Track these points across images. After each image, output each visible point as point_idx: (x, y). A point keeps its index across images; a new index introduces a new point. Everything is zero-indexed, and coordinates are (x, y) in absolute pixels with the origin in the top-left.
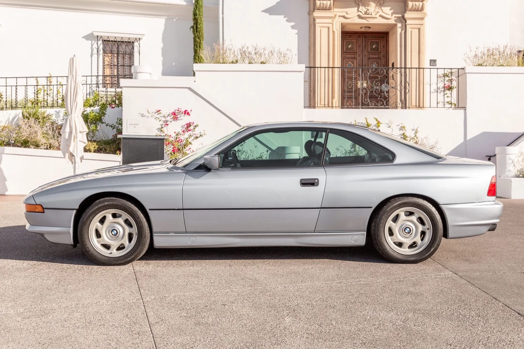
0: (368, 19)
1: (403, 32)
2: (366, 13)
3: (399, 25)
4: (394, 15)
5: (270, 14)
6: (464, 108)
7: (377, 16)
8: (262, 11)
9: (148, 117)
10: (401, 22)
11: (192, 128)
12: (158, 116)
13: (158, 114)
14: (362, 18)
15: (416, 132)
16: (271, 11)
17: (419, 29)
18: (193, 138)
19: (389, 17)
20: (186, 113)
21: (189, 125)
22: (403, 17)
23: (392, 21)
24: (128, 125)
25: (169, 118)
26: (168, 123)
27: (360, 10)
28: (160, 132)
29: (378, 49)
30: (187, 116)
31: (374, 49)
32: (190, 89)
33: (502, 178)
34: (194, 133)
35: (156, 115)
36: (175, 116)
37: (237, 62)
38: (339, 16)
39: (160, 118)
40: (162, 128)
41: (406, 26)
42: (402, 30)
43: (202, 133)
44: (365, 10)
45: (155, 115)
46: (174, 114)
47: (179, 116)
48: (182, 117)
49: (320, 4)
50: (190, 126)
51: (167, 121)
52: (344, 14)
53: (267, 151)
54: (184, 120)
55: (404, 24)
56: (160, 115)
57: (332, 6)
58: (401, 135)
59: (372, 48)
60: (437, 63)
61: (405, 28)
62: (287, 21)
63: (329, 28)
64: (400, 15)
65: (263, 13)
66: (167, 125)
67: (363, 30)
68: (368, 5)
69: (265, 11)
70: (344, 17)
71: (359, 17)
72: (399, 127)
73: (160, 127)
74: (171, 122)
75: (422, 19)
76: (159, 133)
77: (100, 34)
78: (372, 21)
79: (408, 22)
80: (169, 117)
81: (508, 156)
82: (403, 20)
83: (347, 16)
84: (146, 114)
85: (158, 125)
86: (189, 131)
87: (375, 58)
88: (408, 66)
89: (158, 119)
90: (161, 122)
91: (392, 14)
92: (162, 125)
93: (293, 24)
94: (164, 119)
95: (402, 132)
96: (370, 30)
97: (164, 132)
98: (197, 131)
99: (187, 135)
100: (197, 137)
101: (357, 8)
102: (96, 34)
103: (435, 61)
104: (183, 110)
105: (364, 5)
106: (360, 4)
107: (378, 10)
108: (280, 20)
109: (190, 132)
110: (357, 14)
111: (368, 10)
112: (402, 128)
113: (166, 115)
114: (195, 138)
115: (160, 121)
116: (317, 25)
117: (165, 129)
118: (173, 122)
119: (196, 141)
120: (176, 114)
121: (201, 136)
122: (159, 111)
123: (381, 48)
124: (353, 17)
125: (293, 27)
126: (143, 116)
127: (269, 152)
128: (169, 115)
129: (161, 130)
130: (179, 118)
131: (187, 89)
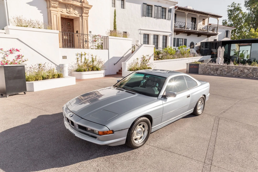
0: (70, 14)
1: (82, 20)
2: (69, 12)
3: (80, 18)
4: (79, 14)
5: (30, 5)
6: (108, 49)
7: (73, 13)
8: (26, 3)
10: (81, 17)
11: (20, 57)
12: (1, 52)
13: (1, 51)
14: (68, 13)
15: (96, 57)
16: (30, 4)
17: (87, 20)
18: (21, 61)
19: (77, 14)
20: (17, 50)
21: (19, 56)
22: (82, 15)
23: (78, 16)
26: (7, 55)
27: (67, 10)
29: (70, 25)
30: (17, 52)
31: (69, 25)
32: (18, 39)
33: (124, 71)
36: (11, 51)
37: (27, 26)
38: (60, 11)
40: (5, 57)
41: (83, 18)
42: (81, 20)
43: (26, 59)
44: (69, 10)
46: (10, 51)
47: (13, 52)
48: (15, 52)
49: (53, 5)
50: (20, 56)
51: (7, 54)
52: (62, 11)
53: (55, 66)
54: (16, 54)
55: (82, 18)
57: (58, 7)
58: (92, 58)
59: (68, 24)
60: (92, 32)
61: (82, 19)
62: (38, 9)
63: (56, 15)
64: (81, 14)
65: (27, 4)
66: (7, 56)
67: (66, 17)
68: (70, 9)
69: (28, 3)
70: (62, 12)
71: (67, 13)
72: (91, 55)
73: (3, 57)
75: (88, 17)
78: (71, 15)
79: (84, 17)
80: (7, 52)
81: (126, 65)
82: (82, 16)
83: (63, 11)
86: (19, 58)
87: (69, 28)
88: (84, 33)
90: (4, 55)
91: (78, 13)
92: (4, 56)
93: (41, 11)
94: (5, 53)
95: (92, 57)
96: (69, 18)
97: (6, 59)
98: (23, 59)
99: (18, 60)
101: (66, 9)
103: (91, 32)
104: (15, 49)
105: (69, 8)
106: (67, 8)
107: (73, 11)
108: (35, 8)
110: (66, 11)
111: (70, 10)
112: (92, 55)
113: (6, 51)
114: (23, 62)
115: (3, 54)
116: (52, 14)
118: (10, 54)
121: (25, 61)
122: (2, 49)
123: (71, 25)
124: (65, 12)
125: (41, 12)
127: (56, 66)
128: (7, 51)
129: (4, 58)
130: (14, 53)
131: (16, 39)
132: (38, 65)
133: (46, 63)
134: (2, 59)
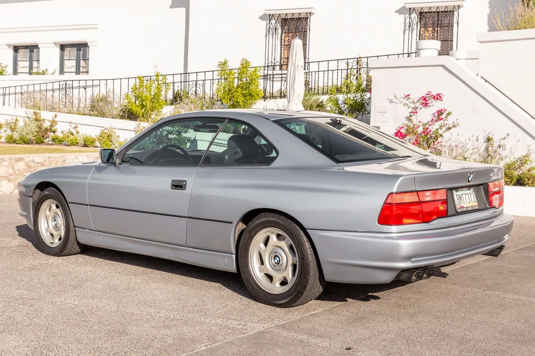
9: (396, 103)
11: (443, 116)
12: (407, 102)
13: (407, 100)
18: (444, 129)
20: (438, 97)
21: (440, 113)
24: (376, 112)
25: (418, 105)
26: (417, 110)
28: (409, 121)
30: (439, 101)
32: (444, 67)
34: (446, 122)
35: (405, 101)
36: (425, 101)
39: (410, 105)
40: (410, 116)
43: (456, 123)
45: (403, 101)
46: (424, 98)
47: (430, 101)
48: (433, 103)
50: (442, 113)
51: (416, 108)
54: (436, 106)
56: (409, 100)
66: (417, 112)
74: (421, 109)
76: (407, 122)
77: (412, 6)
80: (418, 103)
84: (394, 100)
85: (406, 112)
86: (440, 120)
89: (407, 105)
90: (410, 110)
92: (410, 113)
94: (413, 106)
97: (412, 122)
98: (450, 121)
99: (437, 125)
100: (450, 128)
102: (408, 6)
104: (435, 94)
109: (442, 121)
113: (415, 101)
114: (447, 128)
115: (408, 108)
117: (414, 118)
118: (423, 108)
119: (448, 133)
120: (427, 99)
121: (453, 126)
122: (409, 95)
126: (391, 102)
128: (418, 100)
129: (409, 119)
130: (431, 104)
131: (441, 68)
132: (485, 142)
133: (508, 135)
134: (406, 120)
